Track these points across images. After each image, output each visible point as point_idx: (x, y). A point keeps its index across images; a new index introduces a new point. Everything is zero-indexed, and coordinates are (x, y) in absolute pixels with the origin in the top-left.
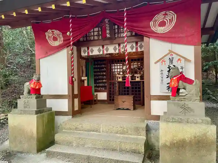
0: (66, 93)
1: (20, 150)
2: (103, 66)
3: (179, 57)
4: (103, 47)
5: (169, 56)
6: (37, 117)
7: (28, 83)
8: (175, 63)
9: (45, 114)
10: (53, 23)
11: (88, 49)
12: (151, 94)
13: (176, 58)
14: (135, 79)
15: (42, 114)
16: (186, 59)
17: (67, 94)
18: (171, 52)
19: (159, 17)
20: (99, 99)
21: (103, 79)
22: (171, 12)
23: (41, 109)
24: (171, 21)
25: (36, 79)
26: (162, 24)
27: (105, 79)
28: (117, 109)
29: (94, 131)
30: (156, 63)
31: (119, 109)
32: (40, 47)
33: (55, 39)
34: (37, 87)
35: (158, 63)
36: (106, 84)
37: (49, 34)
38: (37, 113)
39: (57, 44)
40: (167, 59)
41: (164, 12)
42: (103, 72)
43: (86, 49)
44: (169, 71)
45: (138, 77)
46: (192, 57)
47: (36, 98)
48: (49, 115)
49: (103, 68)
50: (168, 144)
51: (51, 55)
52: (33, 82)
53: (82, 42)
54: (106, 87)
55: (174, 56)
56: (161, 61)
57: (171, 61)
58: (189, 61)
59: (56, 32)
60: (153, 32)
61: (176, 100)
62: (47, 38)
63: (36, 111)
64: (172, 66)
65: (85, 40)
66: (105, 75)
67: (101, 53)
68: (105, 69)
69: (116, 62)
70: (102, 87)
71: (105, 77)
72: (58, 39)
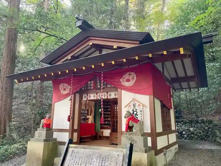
2: (109, 106)
3: (139, 104)
5: (133, 102)
6: (44, 144)
7: (43, 120)
8: (136, 107)
9: (51, 143)
10: (64, 79)
11: (87, 95)
12: (122, 131)
13: (137, 104)
15: (48, 142)
16: (143, 105)
17: (69, 129)
18: (134, 100)
19: (126, 76)
20: (104, 135)
21: (108, 118)
22: (133, 73)
23: (49, 138)
24: (133, 78)
25: (48, 117)
26: (128, 80)
27: (110, 118)
28: (111, 144)
30: (125, 107)
31: (113, 144)
34: (48, 123)
35: (127, 107)
36: (110, 122)
37: (61, 86)
38: (45, 141)
39: (66, 92)
40: (131, 104)
41: (128, 73)
42: (108, 111)
43: (86, 95)
44: (133, 113)
47: (46, 131)
48: (53, 144)
49: (109, 108)
51: (62, 100)
52: (46, 119)
53: (83, 90)
54: (110, 124)
55: (136, 102)
56: (129, 106)
57: (134, 106)
58: (146, 106)
60: (123, 86)
61: (127, 134)
62: (60, 88)
63: (44, 140)
64: (134, 109)
65: (85, 89)
66: (110, 114)
67: (96, 98)
68: (110, 109)
70: (107, 125)
71: (109, 116)
72: (67, 90)
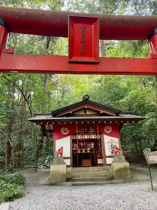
0: (69, 156)
1: (57, 182)
4: (82, 136)
8: (113, 143)
12: (106, 156)
13: (113, 142)
14: (87, 152)
16: (116, 143)
18: (111, 140)
22: (110, 126)
24: (110, 129)
26: (108, 130)
29: (86, 172)
30: (106, 144)
31: (85, 167)
32: (57, 134)
33: (65, 132)
35: (108, 144)
39: (66, 134)
43: (75, 136)
44: (111, 147)
45: (89, 151)
46: (118, 142)
50: (117, 170)
57: (112, 143)
58: (117, 143)
59: (66, 129)
60: (105, 132)
62: (61, 131)
64: (112, 145)
67: (82, 138)
69: (80, 142)
72: (67, 132)
